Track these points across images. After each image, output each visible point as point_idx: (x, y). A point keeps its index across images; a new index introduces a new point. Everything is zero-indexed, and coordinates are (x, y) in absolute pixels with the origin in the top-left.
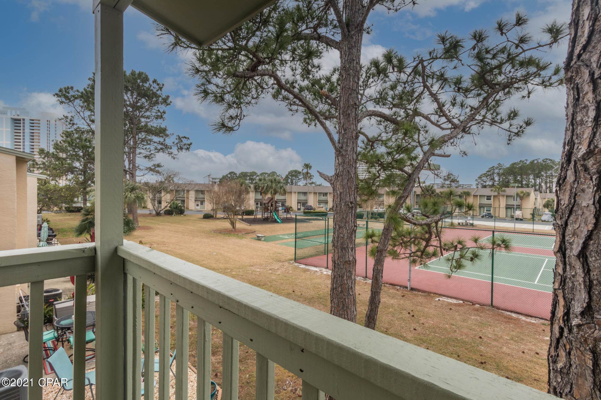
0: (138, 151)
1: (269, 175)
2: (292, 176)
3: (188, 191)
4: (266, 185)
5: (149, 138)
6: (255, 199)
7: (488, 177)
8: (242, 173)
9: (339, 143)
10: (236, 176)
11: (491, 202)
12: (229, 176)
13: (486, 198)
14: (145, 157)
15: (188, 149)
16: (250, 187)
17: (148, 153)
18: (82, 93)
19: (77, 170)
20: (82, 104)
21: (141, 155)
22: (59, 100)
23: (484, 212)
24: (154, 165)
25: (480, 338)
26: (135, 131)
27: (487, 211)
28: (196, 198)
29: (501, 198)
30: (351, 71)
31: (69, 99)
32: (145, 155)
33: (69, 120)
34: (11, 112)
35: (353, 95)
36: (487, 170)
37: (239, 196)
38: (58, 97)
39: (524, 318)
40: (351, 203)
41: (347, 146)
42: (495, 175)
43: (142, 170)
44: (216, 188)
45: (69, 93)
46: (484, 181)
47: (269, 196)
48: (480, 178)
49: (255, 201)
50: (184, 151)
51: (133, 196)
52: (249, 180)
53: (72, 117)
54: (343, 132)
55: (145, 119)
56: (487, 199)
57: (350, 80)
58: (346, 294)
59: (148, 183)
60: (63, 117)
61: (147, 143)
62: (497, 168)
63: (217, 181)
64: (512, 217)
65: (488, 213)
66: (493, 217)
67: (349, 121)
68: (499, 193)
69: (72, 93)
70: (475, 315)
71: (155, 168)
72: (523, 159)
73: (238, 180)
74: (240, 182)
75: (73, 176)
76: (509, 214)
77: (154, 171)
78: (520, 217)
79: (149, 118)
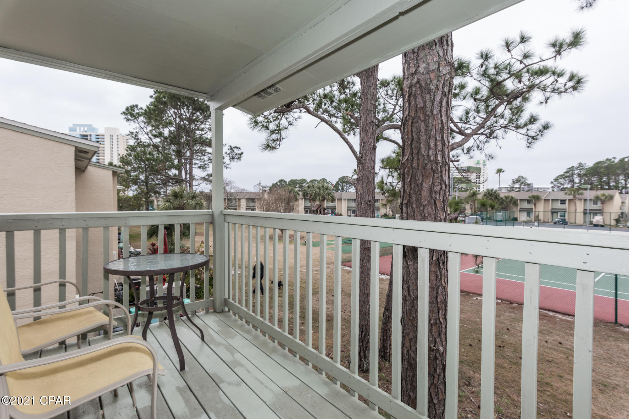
0: (194, 161)
1: (319, 182)
2: (343, 182)
3: (239, 199)
4: (314, 192)
5: (203, 149)
6: (305, 207)
7: (566, 179)
8: (292, 181)
9: (360, 153)
10: (286, 184)
11: (566, 206)
12: (279, 184)
13: (559, 202)
14: (200, 167)
15: (239, 158)
16: (298, 194)
17: (202, 163)
18: (145, 110)
19: (140, 181)
20: (145, 120)
21: (196, 166)
22: (126, 118)
23: (558, 218)
24: (208, 175)
25: (508, 329)
26: (191, 143)
27: (561, 216)
28: (247, 206)
29: (578, 202)
30: (369, 96)
31: (135, 116)
32: (199, 165)
33: (134, 136)
34: (80, 129)
35: (370, 115)
36: (565, 170)
37: (288, 203)
38: (125, 115)
39: (560, 316)
40: (370, 201)
41: (366, 156)
42: (575, 176)
43: (197, 180)
44: (266, 196)
45: (134, 111)
46: (561, 184)
47: (317, 203)
48: (556, 180)
49: (304, 209)
50: (236, 160)
51: (194, 203)
52: (299, 187)
53: (136, 132)
54: (363, 145)
55: (200, 132)
56: (561, 203)
57: (368, 103)
58: (365, 274)
59: (203, 192)
60: (129, 133)
61: (202, 154)
62: (577, 168)
63: (267, 189)
64: (591, 223)
65: (562, 219)
66: (567, 223)
67: (367, 136)
68: (575, 197)
69: (136, 111)
70: (510, 312)
71: (209, 177)
72: (610, 157)
73: (287, 188)
74: (288, 189)
75: (136, 187)
76: (588, 220)
77: (208, 181)
78: (601, 223)
79: (203, 131)
